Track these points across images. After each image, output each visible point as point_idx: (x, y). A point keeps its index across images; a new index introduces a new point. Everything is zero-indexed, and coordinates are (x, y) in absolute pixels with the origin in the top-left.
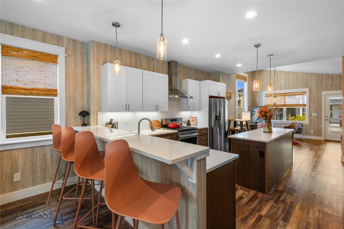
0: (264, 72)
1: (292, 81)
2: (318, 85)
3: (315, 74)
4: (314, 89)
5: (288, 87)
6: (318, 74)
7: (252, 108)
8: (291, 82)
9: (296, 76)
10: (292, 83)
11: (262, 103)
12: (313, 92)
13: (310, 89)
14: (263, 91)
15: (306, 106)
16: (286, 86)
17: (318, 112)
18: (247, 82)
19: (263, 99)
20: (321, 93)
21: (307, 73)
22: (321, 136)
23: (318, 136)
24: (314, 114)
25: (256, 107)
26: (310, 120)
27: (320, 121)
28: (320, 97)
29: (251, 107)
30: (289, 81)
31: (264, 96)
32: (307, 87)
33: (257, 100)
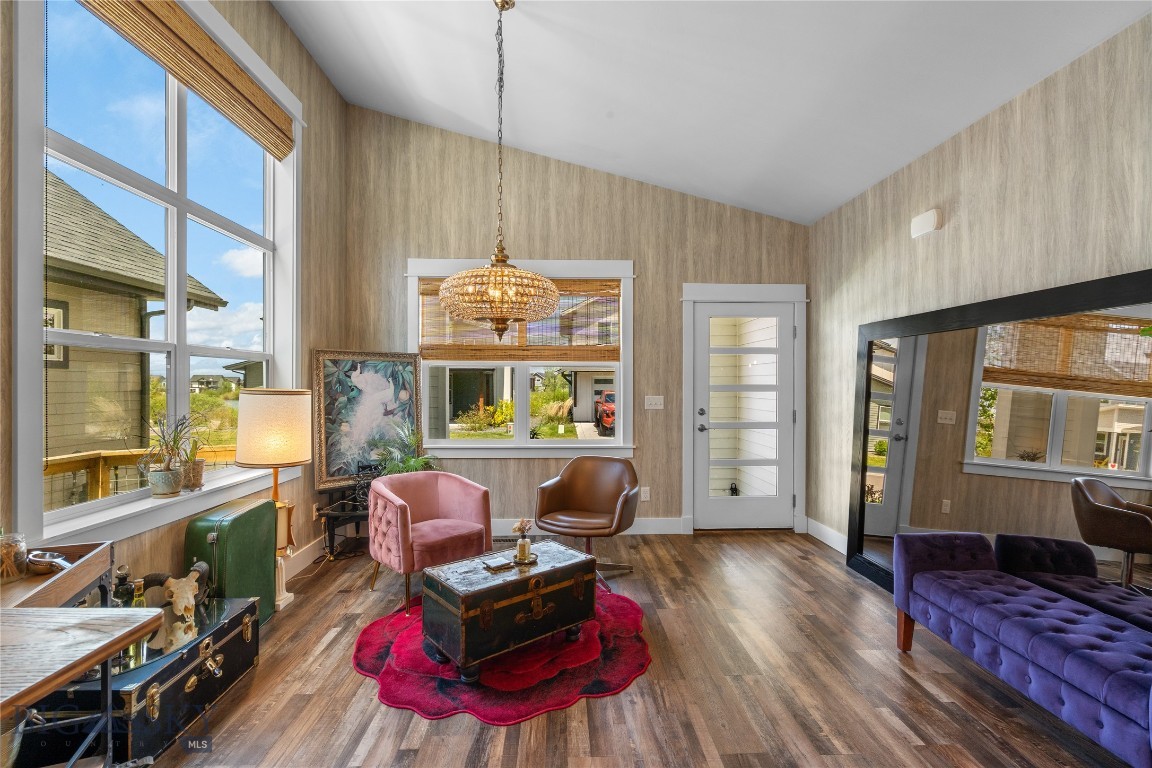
0: (415, 140)
1: (558, 214)
2: (667, 247)
3: (655, 187)
4: (650, 263)
5: (538, 244)
6: (668, 193)
7: (335, 362)
8: (553, 214)
9: (576, 188)
10: (559, 228)
11: (405, 335)
12: (650, 283)
13: (637, 267)
14: (406, 255)
15: (618, 359)
16: (530, 238)
17: (667, 388)
18: (293, 157)
19: (405, 307)
20: (680, 289)
21: (625, 181)
22: (680, 515)
23: (668, 513)
24: (654, 402)
25: (366, 356)
26: (637, 431)
27: (675, 434)
28: (674, 310)
29: (325, 359)
30: (547, 211)
31: (413, 286)
32: (624, 256)
33: (372, 314)
